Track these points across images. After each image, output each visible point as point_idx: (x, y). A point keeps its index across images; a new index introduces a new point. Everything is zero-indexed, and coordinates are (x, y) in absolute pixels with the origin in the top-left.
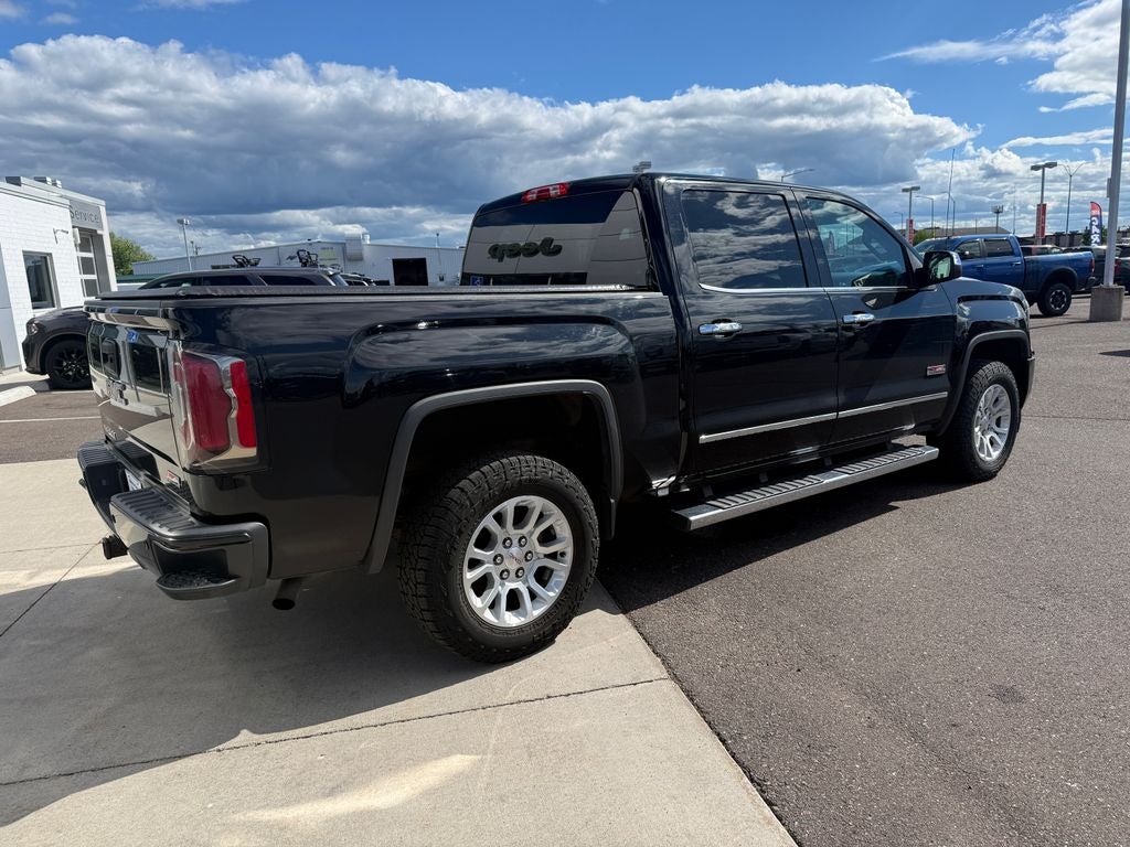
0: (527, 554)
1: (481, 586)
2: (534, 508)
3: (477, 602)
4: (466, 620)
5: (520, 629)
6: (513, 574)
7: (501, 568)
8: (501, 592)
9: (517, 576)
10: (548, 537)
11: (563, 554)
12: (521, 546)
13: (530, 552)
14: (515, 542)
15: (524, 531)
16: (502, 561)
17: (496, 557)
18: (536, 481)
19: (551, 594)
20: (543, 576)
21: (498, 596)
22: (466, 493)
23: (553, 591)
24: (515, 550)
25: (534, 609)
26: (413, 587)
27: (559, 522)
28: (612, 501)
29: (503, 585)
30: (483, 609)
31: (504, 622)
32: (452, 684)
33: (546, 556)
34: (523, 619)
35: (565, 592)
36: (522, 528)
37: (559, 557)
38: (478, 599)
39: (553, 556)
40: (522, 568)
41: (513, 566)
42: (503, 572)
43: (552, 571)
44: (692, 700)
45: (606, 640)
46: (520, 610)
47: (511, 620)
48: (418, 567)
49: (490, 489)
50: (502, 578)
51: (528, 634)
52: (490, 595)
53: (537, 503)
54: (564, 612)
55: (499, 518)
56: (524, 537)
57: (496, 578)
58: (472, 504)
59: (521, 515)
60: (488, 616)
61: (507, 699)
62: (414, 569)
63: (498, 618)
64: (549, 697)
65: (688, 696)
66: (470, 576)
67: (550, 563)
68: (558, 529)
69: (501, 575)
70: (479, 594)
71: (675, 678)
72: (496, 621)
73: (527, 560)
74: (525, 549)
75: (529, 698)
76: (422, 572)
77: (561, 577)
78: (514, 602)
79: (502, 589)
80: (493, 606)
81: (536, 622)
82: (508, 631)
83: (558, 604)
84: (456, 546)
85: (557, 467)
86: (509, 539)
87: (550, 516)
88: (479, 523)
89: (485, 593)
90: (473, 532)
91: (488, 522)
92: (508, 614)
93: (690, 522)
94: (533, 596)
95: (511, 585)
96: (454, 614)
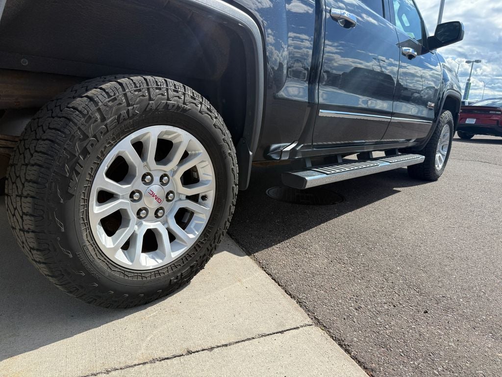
0: (168, 194)
1: (112, 223)
2: (180, 143)
3: (106, 242)
4: (91, 262)
5: (157, 271)
6: (151, 214)
7: (139, 205)
8: (137, 232)
9: (157, 216)
10: (190, 178)
11: (204, 198)
12: (163, 184)
13: (172, 192)
14: (157, 179)
15: (168, 168)
16: (140, 199)
17: (133, 193)
18: (185, 110)
19: (190, 236)
20: (183, 217)
21: (133, 237)
22: (96, 103)
23: (192, 232)
24: (156, 187)
25: (173, 251)
26: (20, 220)
27: (204, 164)
28: (251, 153)
29: (140, 225)
30: (115, 250)
31: (140, 264)
32: (72, 335)
33: (188, 198)
34: (160, 261)
35: (205, 234)
36: (165, 164)
37: (200, 200)
38: (109, 238)
39: (194, 198)
40: (161, 208)
41: (152, 205)
42: (140, 210)
43: (192, 213)
44: (347, 351)
45: (239, 281)
46: (157, 251)
47: (147, 262)
48: (25, 194)
49: (128, 105)
50: (139, 217)
51: (164, 277)
52: (123, 235)
53: (183, 138)
54: (202, 254)
55: (139, 147)
56: (166, 175)
57: (133, 216)
58: (103, 119)
59: (165, 149)
60: (121, 258)
61: (139, 357)
62: (21, 196)
63: (132, 261)
64: (190, 353)
65: (340, 345)
66: (98, 211)
67: (190, 205)
68: (201, 172)
69: (138, 213)
70: (110, 232)
71: (318, 322)
72: (130, 263)
73: (168, 200)
74: (167, 188)
75: (165, 355)
76: (29, 199)
77: (201, 219)
78: (151, 242)
79: (138, 228)
80: (126, 247)
81: (174, 265)
82: (142, 273)
83: (197, 246)
84: (78, 168)
85: (206, 104)
86: (149, 174)
87: (196, 155)
88: (112, 146)
89: (117, 232)
90: (104, 155)
91: (125, 147)
92: (144, 256)
93: (306, 181)
94: (172, 237)
95: (149, 224)
96: (75, 255)
